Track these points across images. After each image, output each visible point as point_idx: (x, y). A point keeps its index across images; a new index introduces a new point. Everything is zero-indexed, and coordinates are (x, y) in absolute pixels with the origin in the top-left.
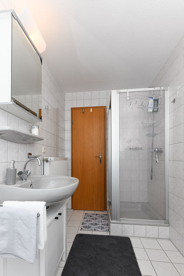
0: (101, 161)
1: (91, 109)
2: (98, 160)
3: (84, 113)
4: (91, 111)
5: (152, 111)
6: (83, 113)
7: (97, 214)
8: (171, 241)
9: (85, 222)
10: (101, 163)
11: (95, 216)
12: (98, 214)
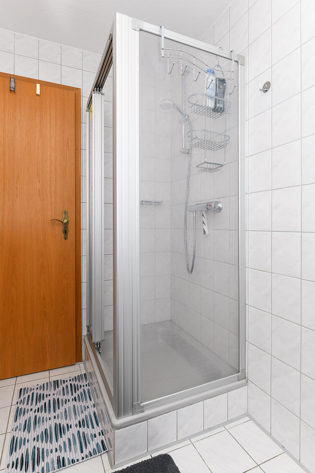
0: (65, 232)
1: (38, 86)
2: (59, 229)
3: (14, 91)
4: (38, 92)
5: (213, 107)
6: (11, 91)
7: (56, 383)
8: (252, 419)
9: (20, 435)
10: (66, 238)
11: (53, 394)
12: (59, 379)
